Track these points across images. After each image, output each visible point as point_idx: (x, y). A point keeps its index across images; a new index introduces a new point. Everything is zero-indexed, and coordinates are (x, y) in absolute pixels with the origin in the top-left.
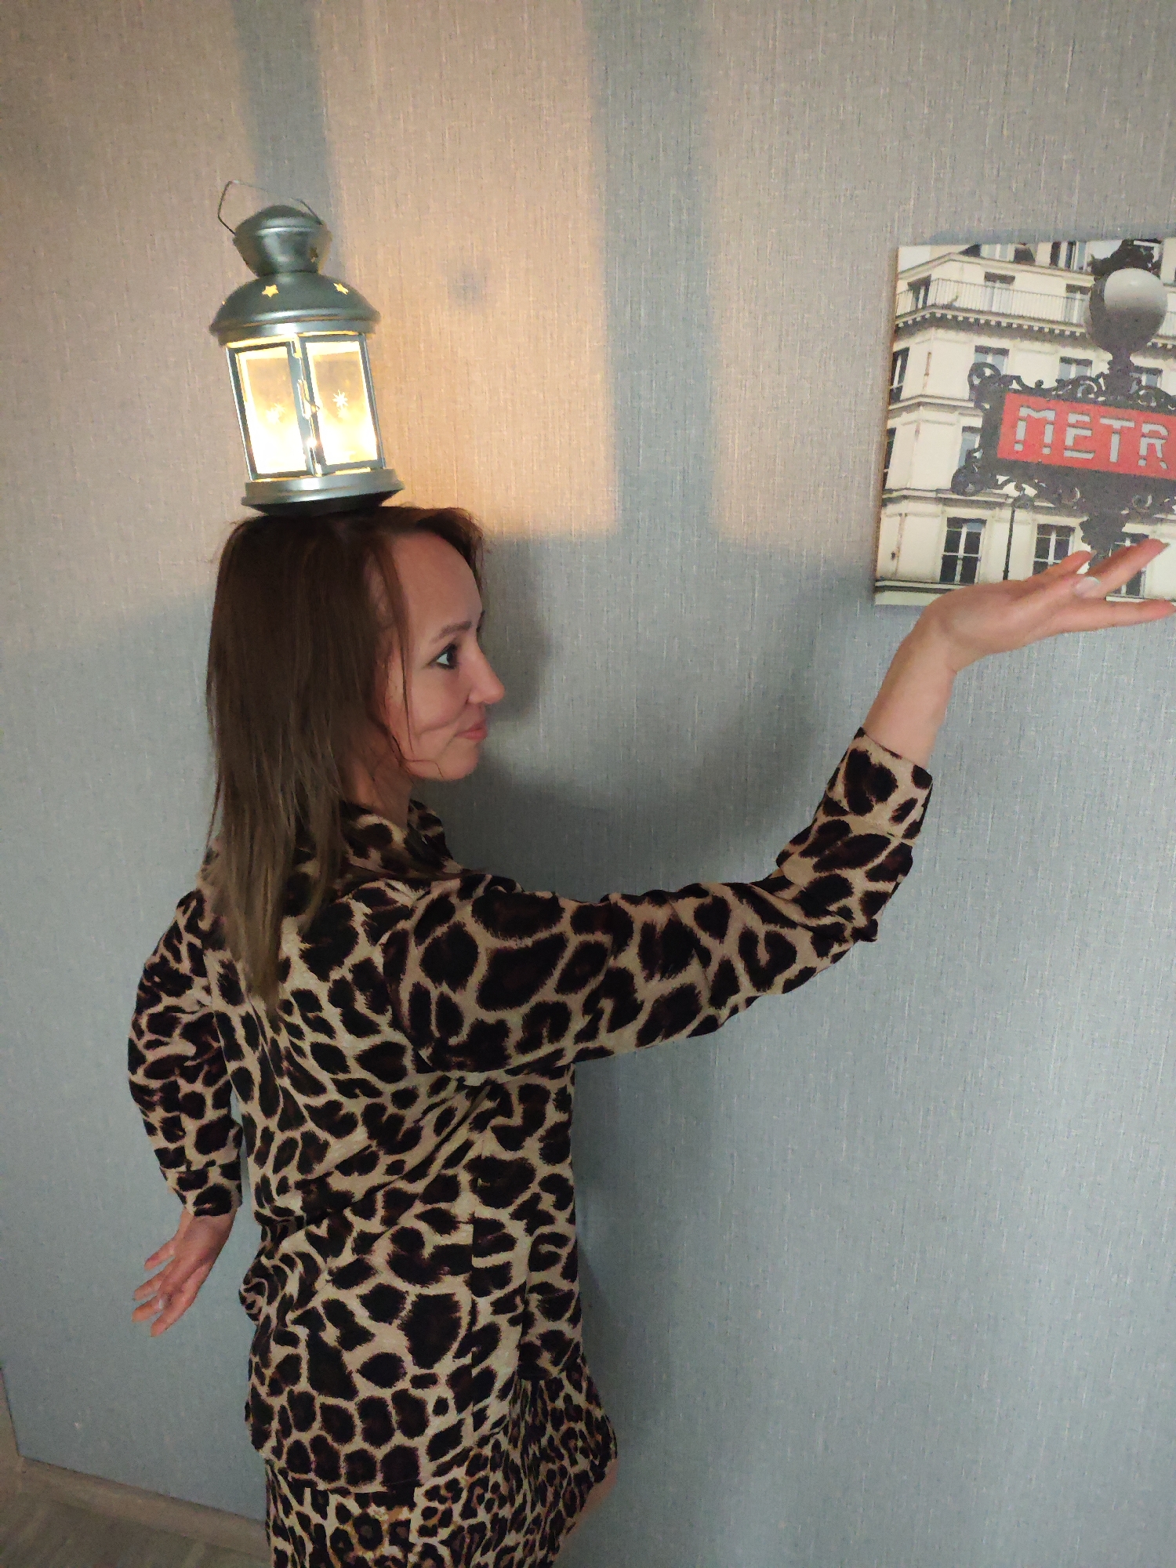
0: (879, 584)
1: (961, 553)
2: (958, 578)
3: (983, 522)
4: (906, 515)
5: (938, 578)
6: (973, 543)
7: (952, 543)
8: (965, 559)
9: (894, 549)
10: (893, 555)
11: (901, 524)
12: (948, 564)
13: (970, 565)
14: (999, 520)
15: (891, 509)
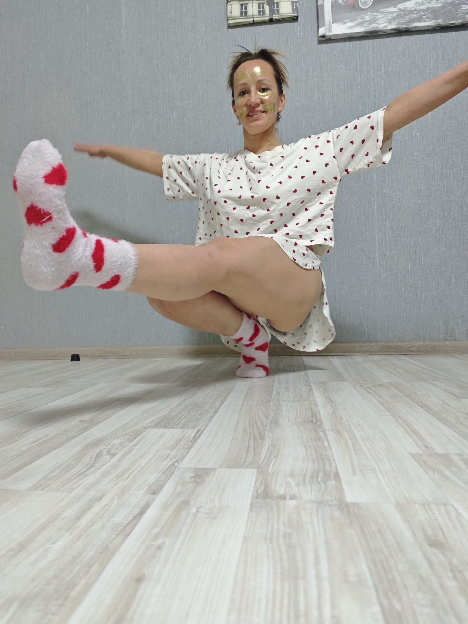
0: (228, 19)
1: (244, 10)
2: (244, 15)
3: (247, 4)
4: (232, 4)
5: (240, 15)
6: (246, 8)
7: (242, 9)
8: (245, 12)
9: (230, 11)
10: (230, 13)
11: (231, 6)
12: (242, 13)
13: (246, 12)
14: (250, 3)
15: (229, 3)
